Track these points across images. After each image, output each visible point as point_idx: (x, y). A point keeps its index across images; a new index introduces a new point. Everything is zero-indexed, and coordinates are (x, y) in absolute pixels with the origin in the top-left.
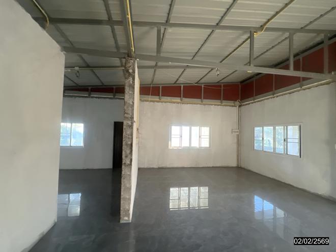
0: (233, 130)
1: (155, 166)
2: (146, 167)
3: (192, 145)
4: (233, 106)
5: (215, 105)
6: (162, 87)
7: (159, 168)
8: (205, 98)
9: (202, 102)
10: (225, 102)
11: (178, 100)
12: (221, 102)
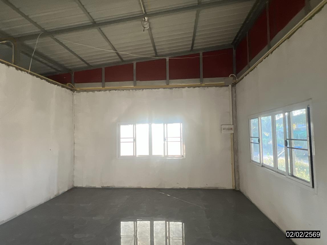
0: (223, 127)
1: (98, 185)
2: (84, 186)
3: (154, 153)
4: (221, 86)
5: (189, 87)
6: (105, 68)
7: (104, 189)
8: (172, 77)
9: (168, 84)
10: (207, 81)
11: (129, 84)
12: (202, 82)
